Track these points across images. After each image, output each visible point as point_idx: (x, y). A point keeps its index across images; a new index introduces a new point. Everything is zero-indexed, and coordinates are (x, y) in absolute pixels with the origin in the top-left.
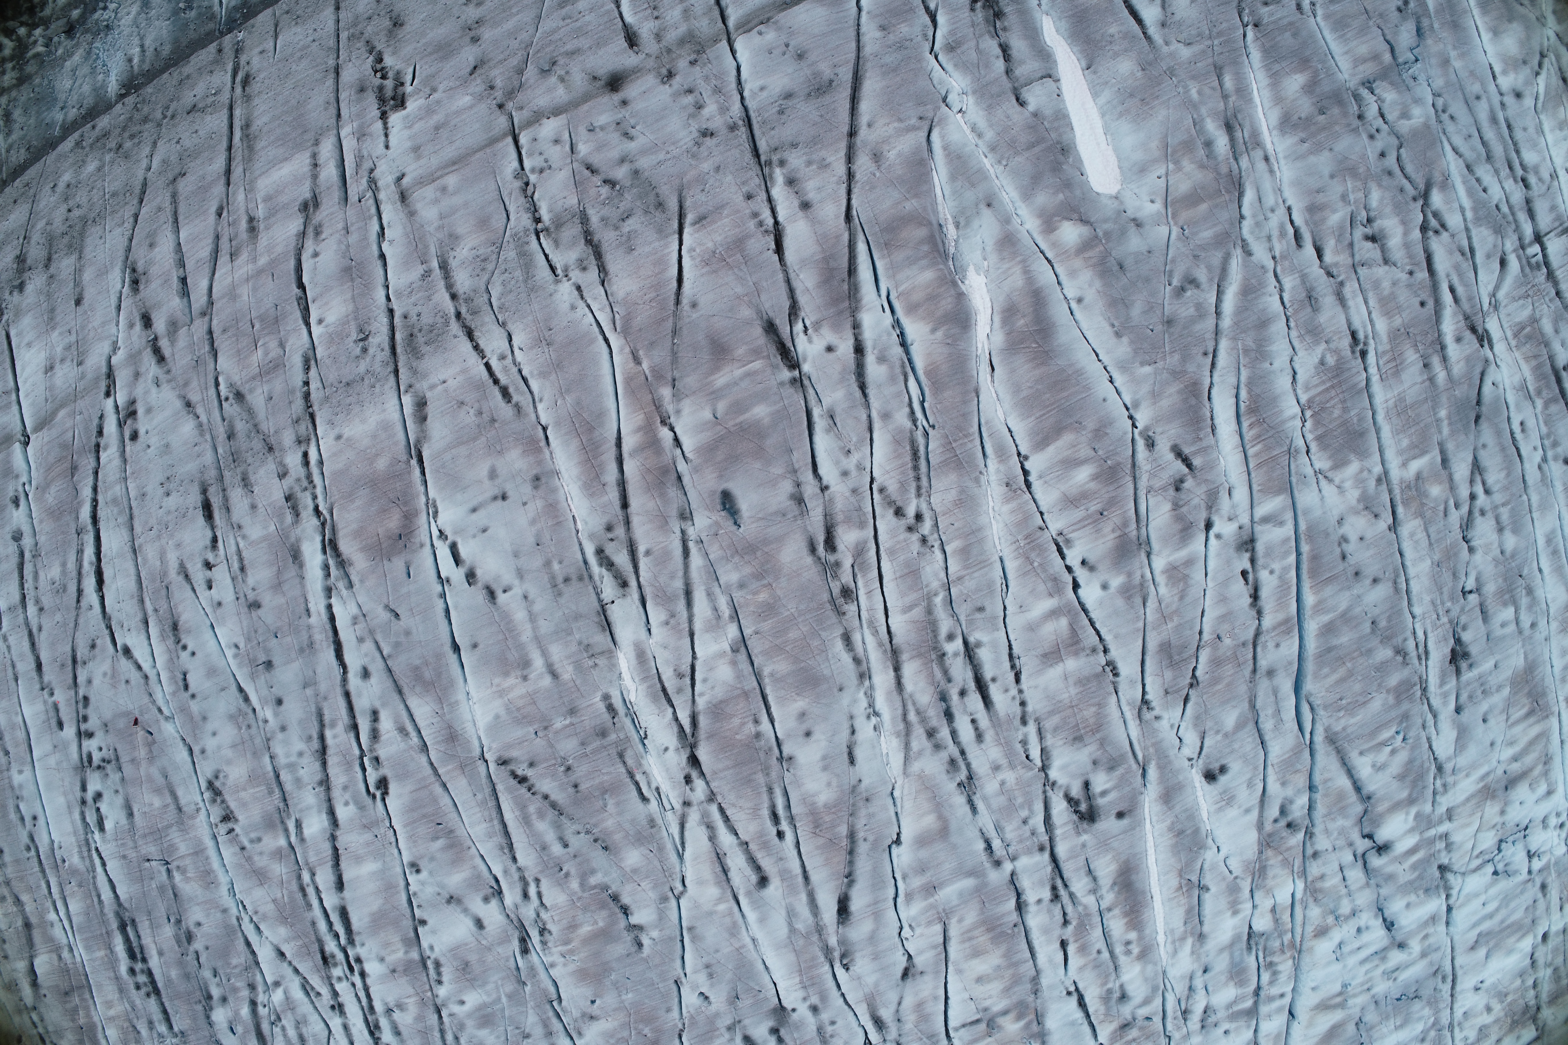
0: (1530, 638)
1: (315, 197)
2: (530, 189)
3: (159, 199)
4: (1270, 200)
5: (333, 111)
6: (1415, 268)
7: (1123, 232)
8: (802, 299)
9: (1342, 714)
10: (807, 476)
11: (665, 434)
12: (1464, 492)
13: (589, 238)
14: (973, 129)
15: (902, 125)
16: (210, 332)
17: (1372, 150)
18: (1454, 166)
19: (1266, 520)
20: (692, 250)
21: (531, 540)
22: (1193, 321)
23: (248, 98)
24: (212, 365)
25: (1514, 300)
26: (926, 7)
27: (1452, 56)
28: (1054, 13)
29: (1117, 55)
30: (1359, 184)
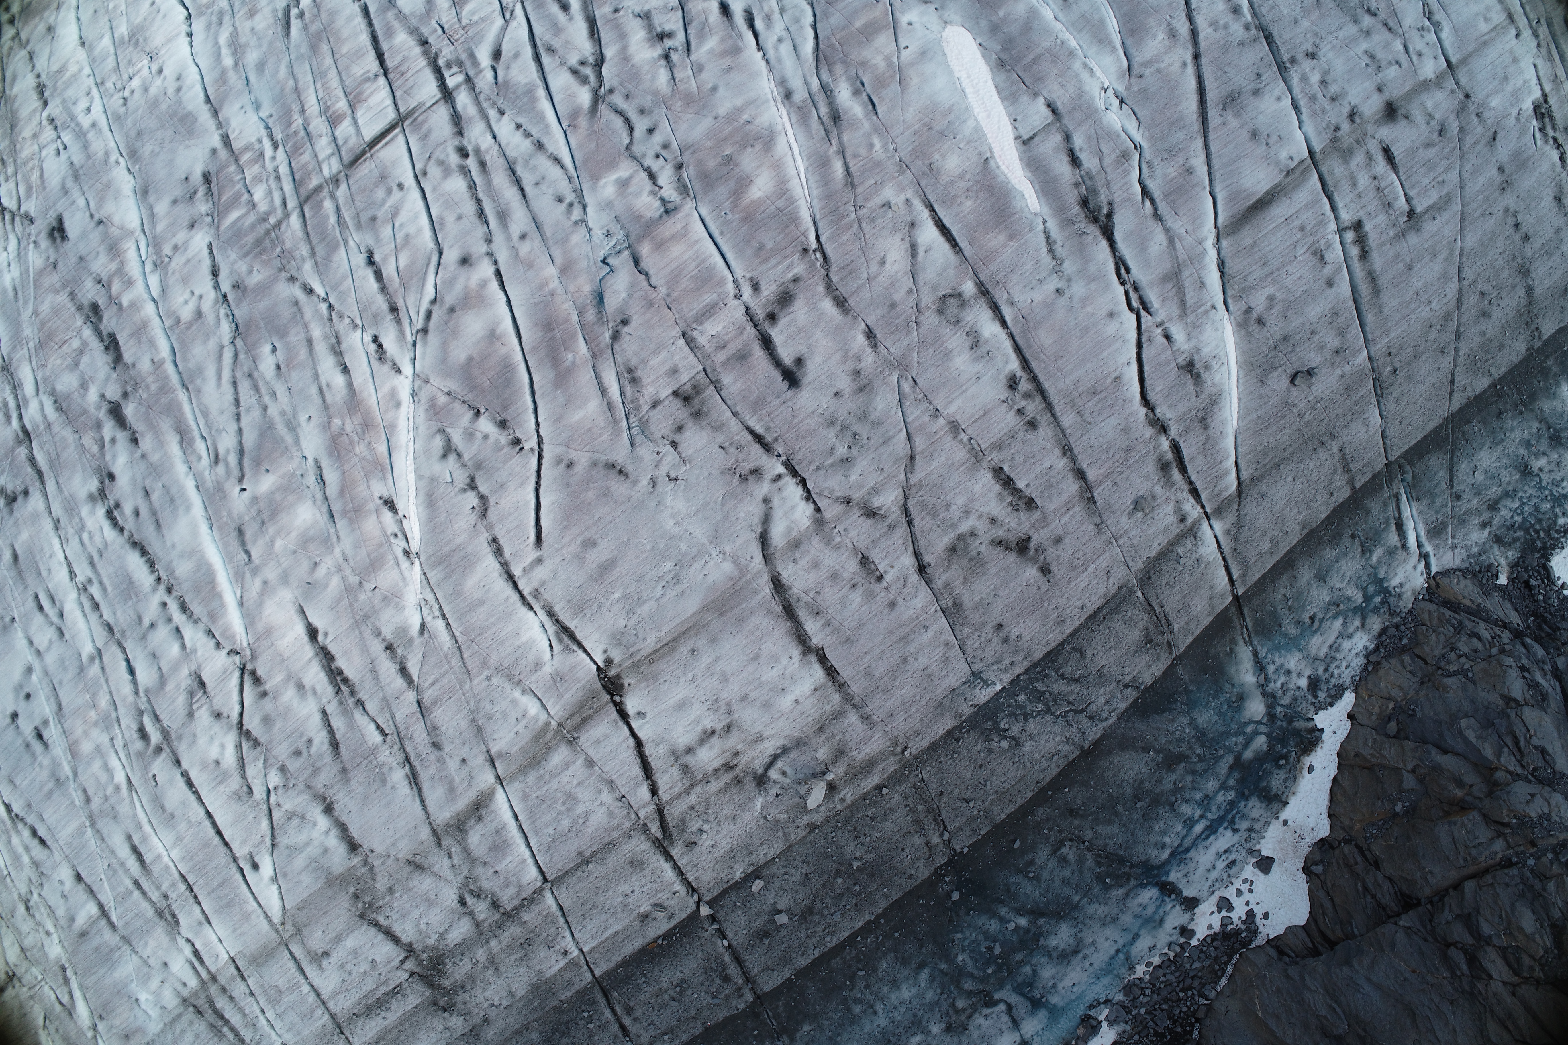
2: (1428, 16)
4: (785, 48)
6: (610, 16)
14: (1091, 71)
15: (1156, 66)
17: (666, 133)
18: (559, 144)
25: (483, 20)
26: (1153, 201)
27: (557, 281)
28: (1029, 216)
29: (961, 176)
30: (681, 88)
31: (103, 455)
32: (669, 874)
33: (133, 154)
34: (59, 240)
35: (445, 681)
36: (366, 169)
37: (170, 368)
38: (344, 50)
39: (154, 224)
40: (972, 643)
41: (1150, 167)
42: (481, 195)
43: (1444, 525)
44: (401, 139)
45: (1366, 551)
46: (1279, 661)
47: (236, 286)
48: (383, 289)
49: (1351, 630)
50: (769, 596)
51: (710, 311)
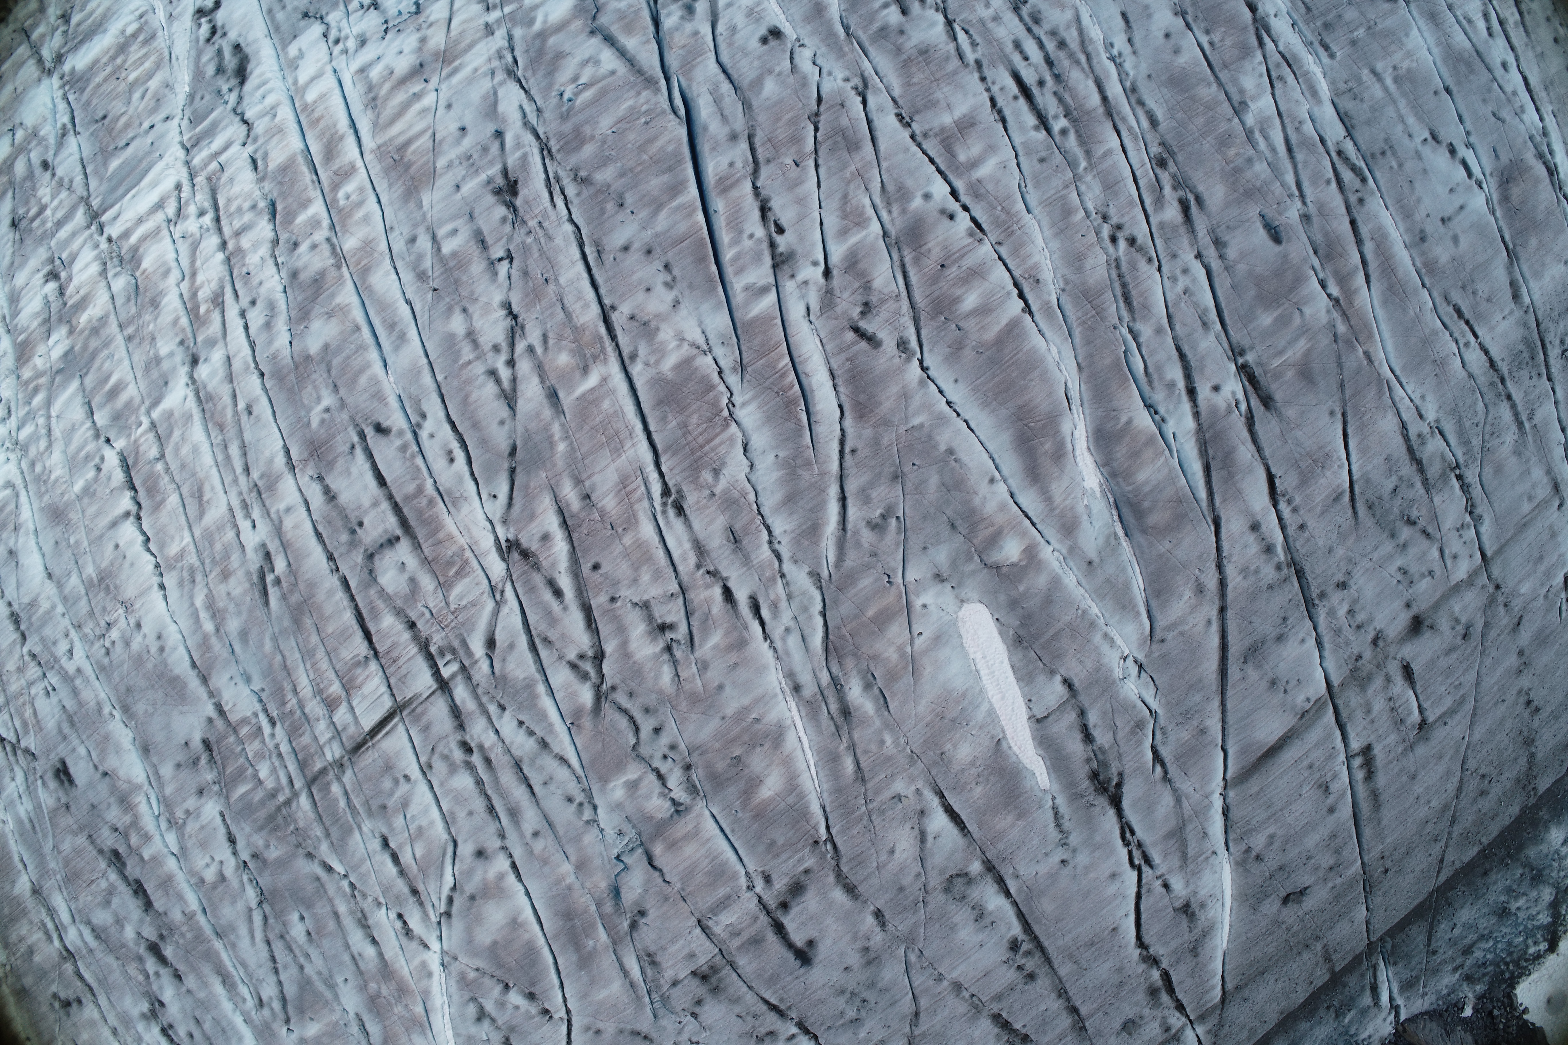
0: (415, 226)
2: (1469, 510)
4: (793, 640)
6: (608, 606)
7: (954, 564)
8: (1245, 434)
9: (644, 108)
10: (1216, 265)
11: (1335, 291)
12: (524, 366)
13: (1420, 465)
14: (1112, 642)
15: (1180, 628)
17: (672, 732)
18: (563, 743)
19: (764, 290)
21: (1417, 185)
22: (872, 484)
25: (473, 604)
26: (1163, 765)
27: (573, 877)
28: (1039, 794)
29: (972, 763)
30: (687, 686)
31: (149, 984)
33: (126, 709)
34: (66, 783)
36: (369, 758)
37: (201, 919)
38: (330, 630)
39: (162, 786)
41: (1164, 732)
42: (489, 792)
43: (1417, 979)
44: (401, 728)
47: (255, 856)
48: (402, 872)
51: (723, 904)
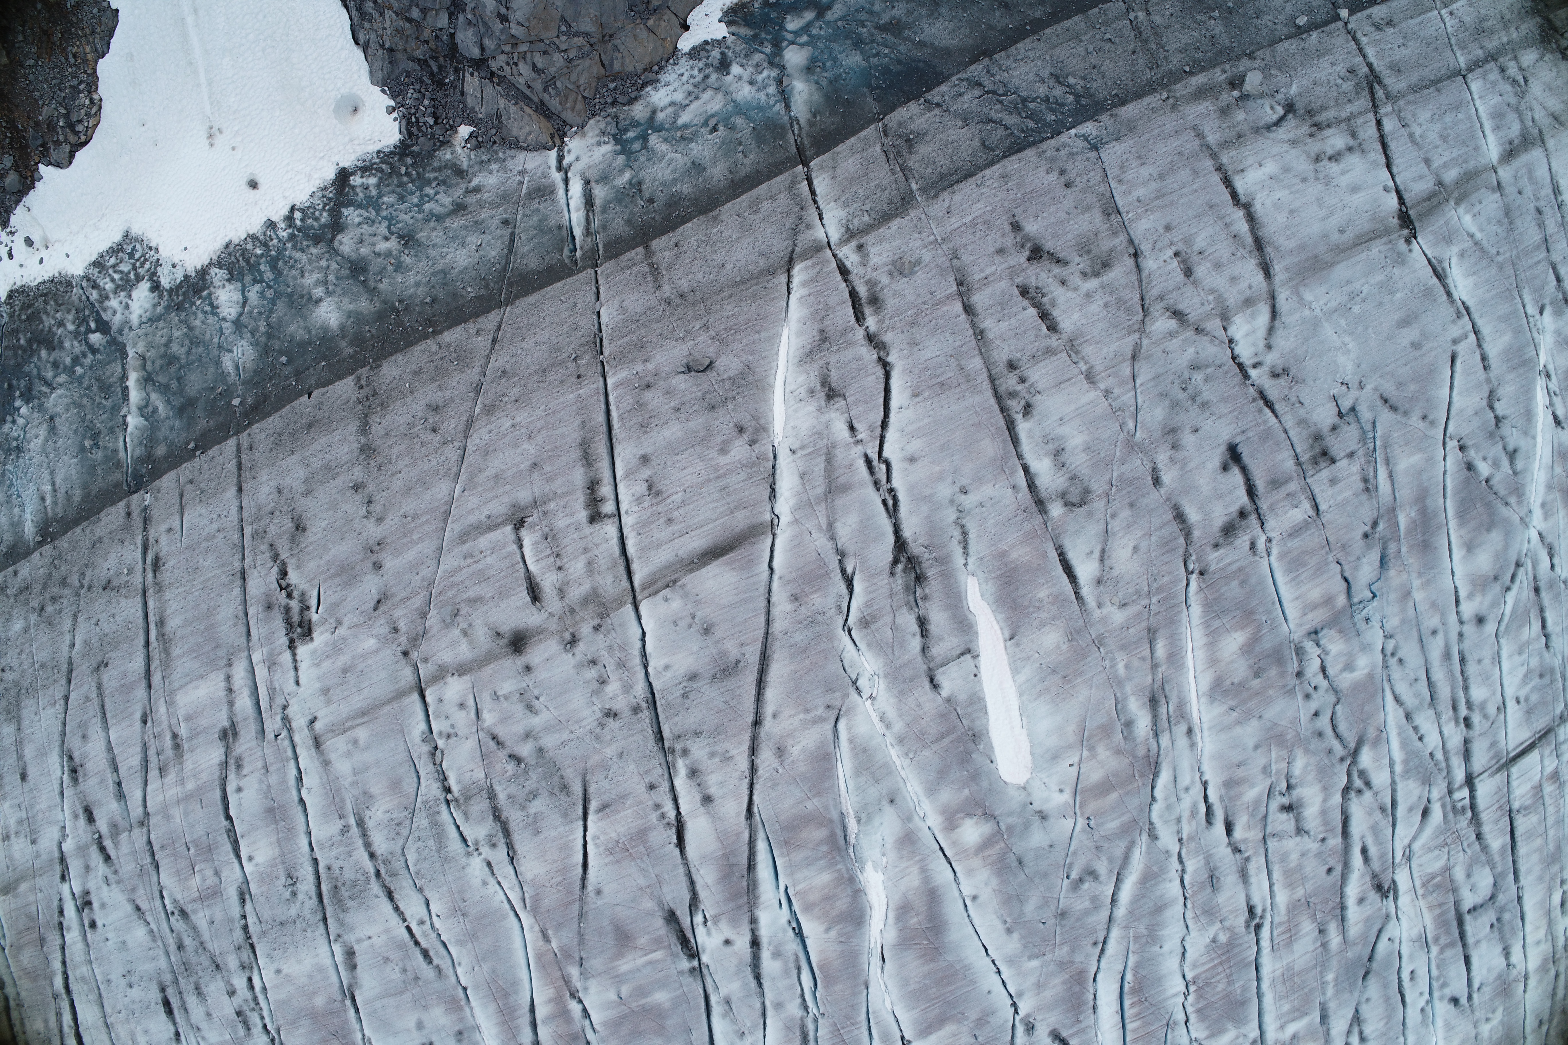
1: (233, 725)
2: (438, 753)
3: (86, 687)
4: (1185, 779)
5: (244, 629)
6: (1328, 835)
7: (1027, 826)
8: (702, 893)
11: (574, 1005)
13: (497, 814)
14: (882, 719)
15: (808, 717)
16: (149, 842)
17: (1305, 711)
18: (1393, 715)
20: (596, 837)
22: (1087, 913)
23: (160, 588)
24: (155, 879)
25: (1430, 850)
26: (843, 571)
27: (1415, 586)
28: (980, 574)
29: (1043, 624)
30: (1284, 753)
32: (1370, 52)
35: (1530, 262)
36: (1540, 724)
38: (1538, 842)
40: (1095, 176)
41: (839, 607)
42: (1461, 679)
43: (530, 197)
44: (1510, 748)
45: (637, 185)
46: (762, 96)
48: (1542, 610)
49: (670, 110)
50: (1275, 262)
51: (1296, 530)
